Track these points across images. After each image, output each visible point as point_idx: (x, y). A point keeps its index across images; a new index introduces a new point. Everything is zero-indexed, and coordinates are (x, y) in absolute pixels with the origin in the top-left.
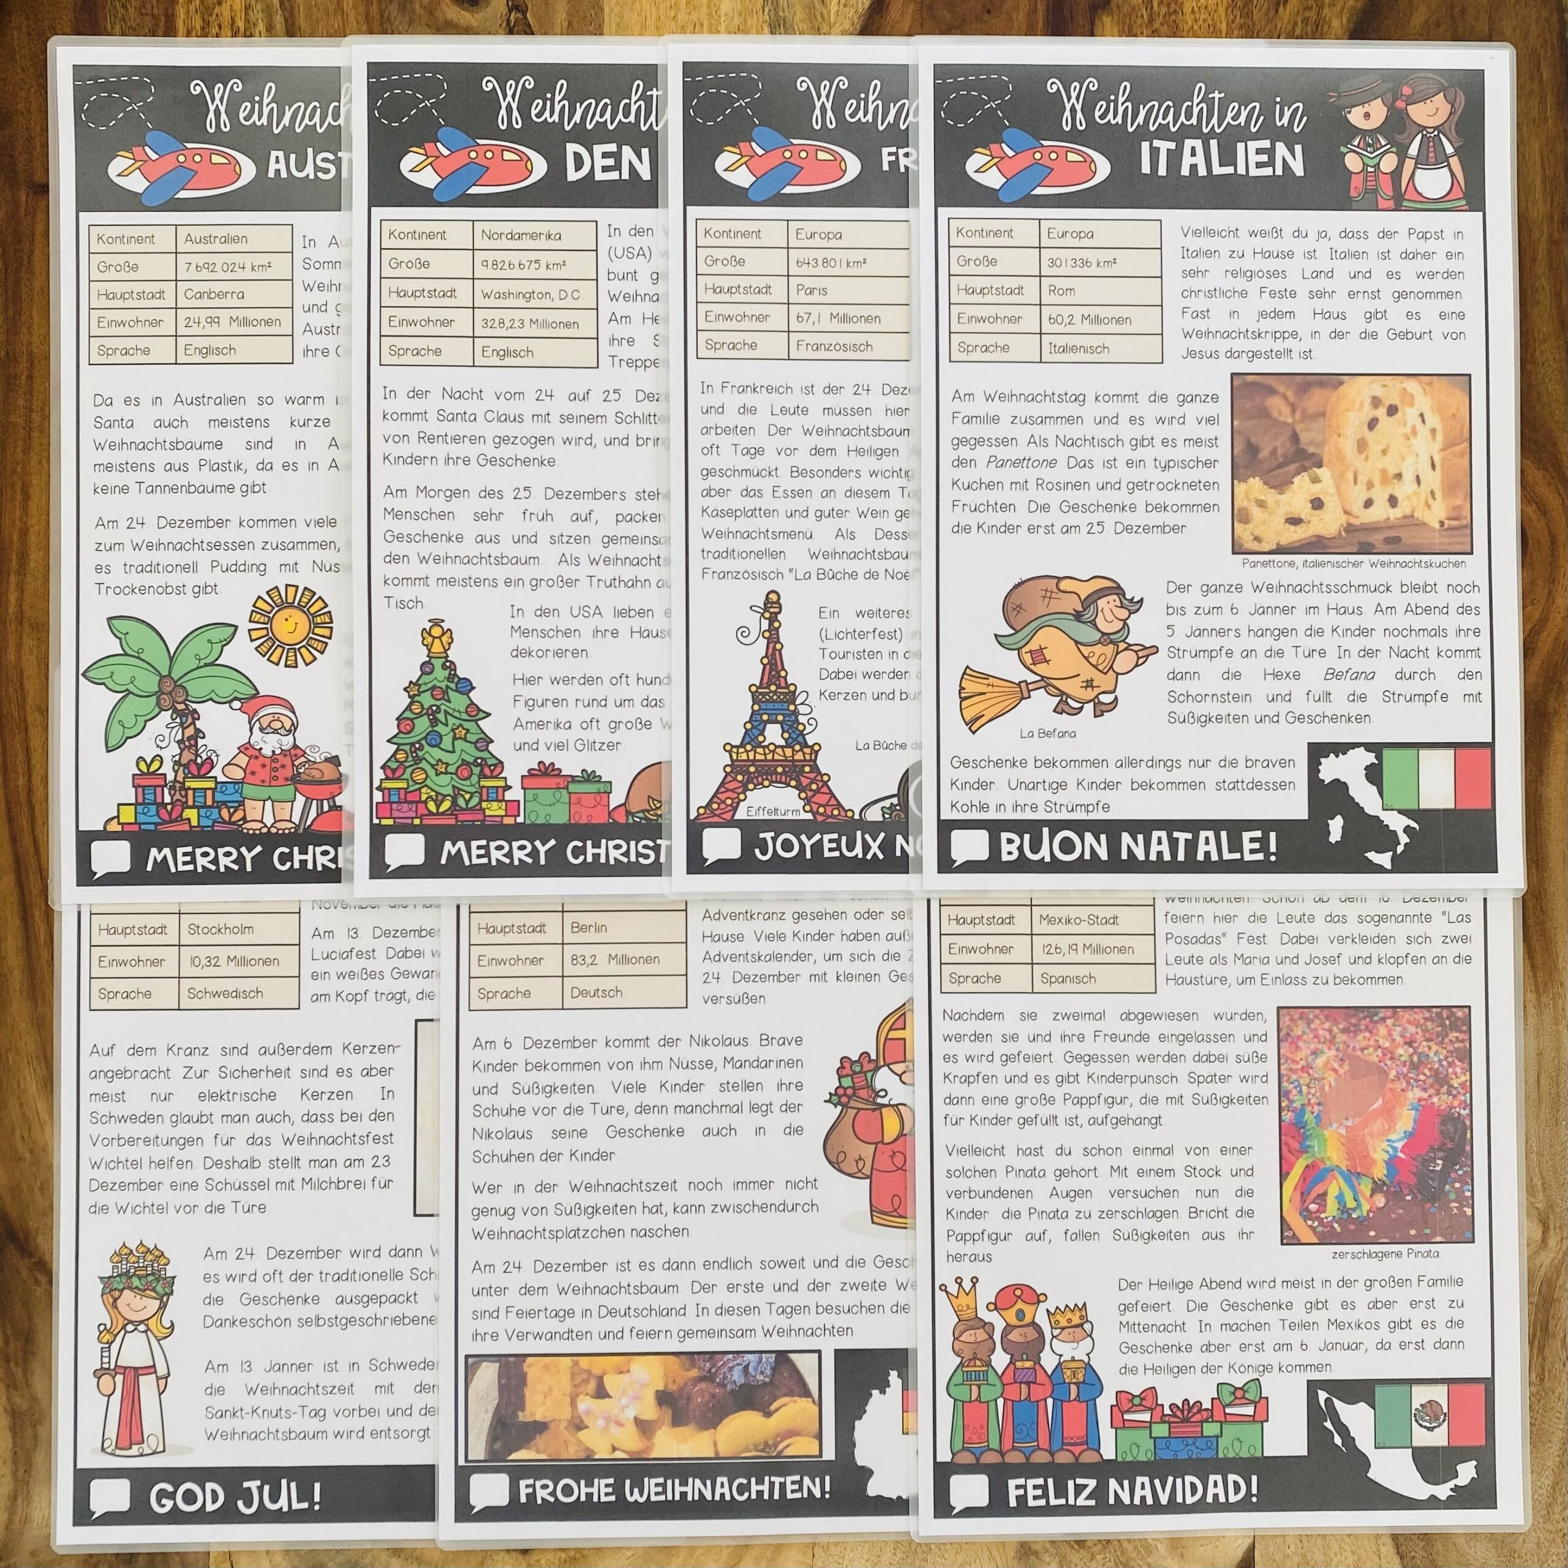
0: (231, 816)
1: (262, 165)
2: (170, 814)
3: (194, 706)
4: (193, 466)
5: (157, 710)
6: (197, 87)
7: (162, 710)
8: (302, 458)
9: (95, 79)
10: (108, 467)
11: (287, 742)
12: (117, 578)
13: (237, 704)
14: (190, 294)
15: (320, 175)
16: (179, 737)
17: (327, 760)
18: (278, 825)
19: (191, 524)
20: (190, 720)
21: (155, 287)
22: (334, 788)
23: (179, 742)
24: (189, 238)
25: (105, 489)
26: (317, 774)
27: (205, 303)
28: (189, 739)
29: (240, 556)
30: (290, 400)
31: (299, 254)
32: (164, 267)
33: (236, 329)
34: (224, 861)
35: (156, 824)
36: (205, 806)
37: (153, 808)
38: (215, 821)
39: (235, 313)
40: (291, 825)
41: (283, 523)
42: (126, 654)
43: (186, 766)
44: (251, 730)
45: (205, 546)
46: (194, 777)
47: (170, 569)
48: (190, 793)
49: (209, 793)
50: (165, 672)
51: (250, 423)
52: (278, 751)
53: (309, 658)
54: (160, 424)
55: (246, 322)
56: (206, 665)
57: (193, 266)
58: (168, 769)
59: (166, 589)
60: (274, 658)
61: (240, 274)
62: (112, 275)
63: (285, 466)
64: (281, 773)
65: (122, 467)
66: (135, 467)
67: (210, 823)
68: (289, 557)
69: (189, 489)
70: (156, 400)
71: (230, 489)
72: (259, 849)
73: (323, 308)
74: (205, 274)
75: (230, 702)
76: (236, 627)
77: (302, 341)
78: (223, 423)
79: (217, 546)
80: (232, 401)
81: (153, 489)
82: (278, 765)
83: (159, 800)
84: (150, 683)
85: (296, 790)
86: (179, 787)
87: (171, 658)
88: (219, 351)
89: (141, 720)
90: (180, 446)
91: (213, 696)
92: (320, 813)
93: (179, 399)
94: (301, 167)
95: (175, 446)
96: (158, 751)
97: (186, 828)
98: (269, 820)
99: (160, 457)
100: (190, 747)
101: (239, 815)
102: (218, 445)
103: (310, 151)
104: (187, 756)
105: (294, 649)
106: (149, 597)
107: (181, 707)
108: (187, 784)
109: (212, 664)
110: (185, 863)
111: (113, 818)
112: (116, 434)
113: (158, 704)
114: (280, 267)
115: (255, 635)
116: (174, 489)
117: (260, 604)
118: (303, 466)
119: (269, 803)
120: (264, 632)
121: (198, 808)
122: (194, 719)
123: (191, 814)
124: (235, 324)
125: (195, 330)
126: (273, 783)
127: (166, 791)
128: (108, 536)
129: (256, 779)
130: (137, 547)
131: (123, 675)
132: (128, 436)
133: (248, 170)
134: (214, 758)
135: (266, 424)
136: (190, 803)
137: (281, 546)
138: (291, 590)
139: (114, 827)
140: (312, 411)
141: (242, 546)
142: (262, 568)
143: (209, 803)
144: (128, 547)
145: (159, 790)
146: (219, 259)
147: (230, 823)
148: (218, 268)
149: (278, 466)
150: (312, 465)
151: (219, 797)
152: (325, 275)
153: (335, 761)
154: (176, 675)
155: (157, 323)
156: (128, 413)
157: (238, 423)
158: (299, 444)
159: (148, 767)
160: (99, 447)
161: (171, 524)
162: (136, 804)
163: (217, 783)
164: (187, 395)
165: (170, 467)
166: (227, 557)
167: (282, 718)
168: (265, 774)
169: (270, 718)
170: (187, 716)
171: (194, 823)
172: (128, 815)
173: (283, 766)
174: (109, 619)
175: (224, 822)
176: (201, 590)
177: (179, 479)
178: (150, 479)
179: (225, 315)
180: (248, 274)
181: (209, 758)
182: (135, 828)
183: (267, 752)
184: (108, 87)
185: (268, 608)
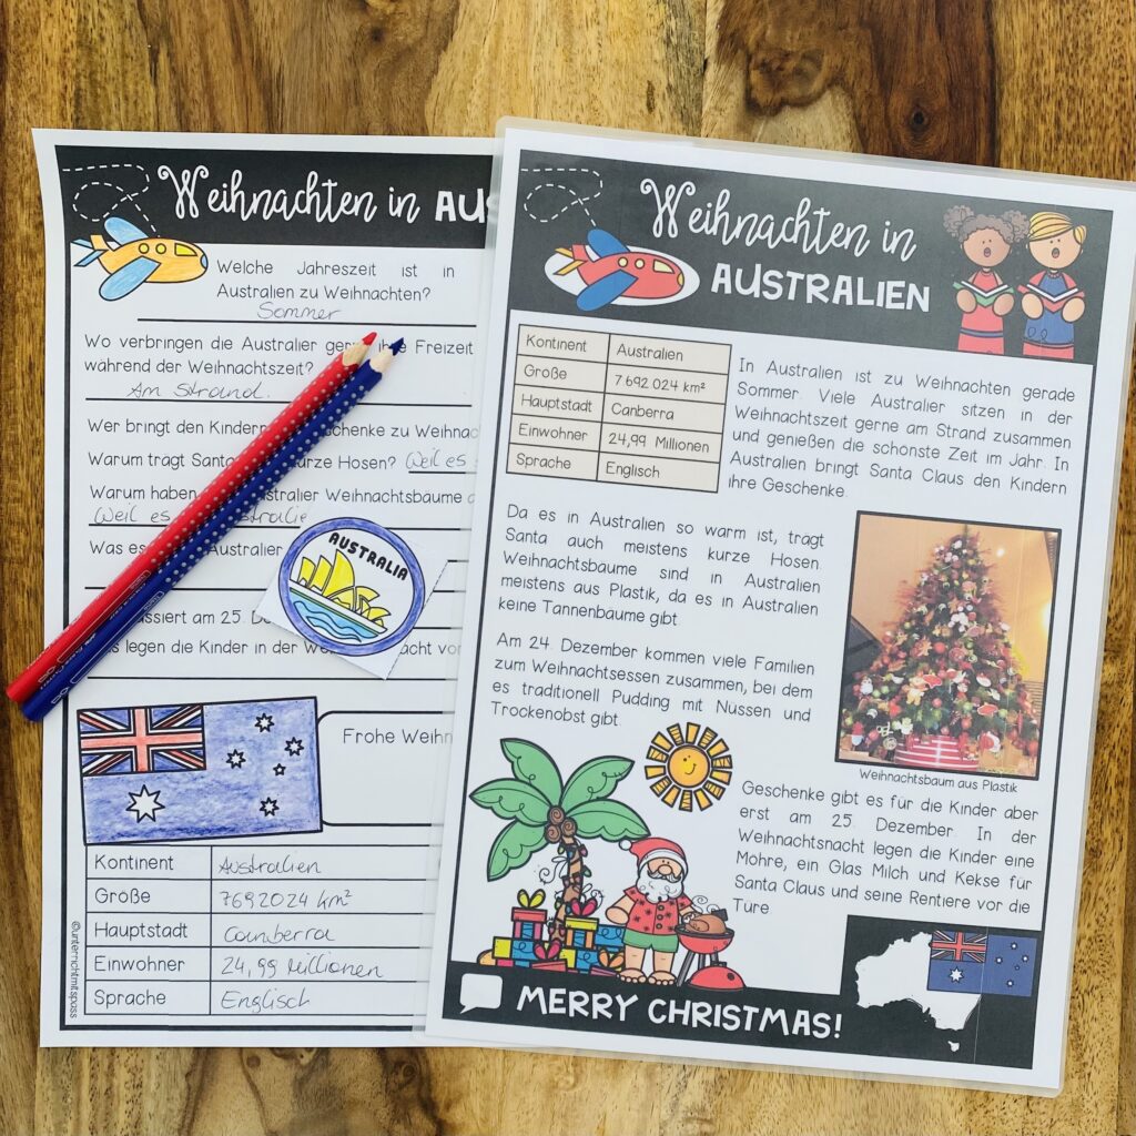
0: (610, 961)
1: (706, 276)
2: (547, 952)
3: (583, 841)
4: (604, 590)
5: (544, 841)
6: (647, 187)
7: (549, 842)
8: (717, 592)
9: (542, 166)
10: (516, 582)
11: (675, 889)
12: (516, 698)
13: (626, 844)
14: (617, 409)
15: (766, 294)
16: (564, 873)
17: (714, 913)
18: (657, 976)
19: (596, 649)
20: (577, 856)
21: (581, 398)
22: (720, 942)
23: (564, 879)
24: (622, 350)
25: (510, 605)
26: (702, 927)
27: (632, 419)
28: (575, 876)
29: (644, 688)
30: (710, 531)
31: (735, 377)
32: (592, 377)
33: (661, 450)
34: (598, 1008)
35: (531, 962)
36: (584, 948)
37: (530, 945)
38: (592, 966)
39: (662, 434)
40: (669, 977)
41: (690, 658)
42: (516, 779)
43: (569, 904)
44: (639, 872)
45: (608, 674)
46: (576, 916)
47: (570, 694)
48: (570, 933)
49: (590, 935)
50: (555, 802)
51: (667, 550)
52: (664, 898)
53: (704, 803)
54: (574, 542)
55: (672, 444)
56: (598, 799)
57: (623, 380)
58: (549, 906)
59: (564, 715)
60: (669, 799)
61: (671, 393)
62: (539, 380)
63: (699, 599)
64: (666, 923)
65: (532, 584)
66: (544, 585)
67: (587, 967)
68: (693, 694)
69: (597, 612)
70: (572, 517)
71: (639, 617)
72: (634, 998)
73: (754, 437)
74: (635, 389)
75: (620, 841)
76: (633, 763)
77: (729, 469)
78: (639, 548)
79: (620, 675)
80: (650, 525)
81: (560, 610)
82: (663, 913)
83: (537, 937)
84: (539, 812)
85: (679, 941)
86: (558, 925)
87: (563, 789)
88: (641, 472)
89: (526, 852)
90: (593, 567)
91: (603, 832)
92: (701, 968)
93: (595, 519)
94: (747, 283)
95: (588, 566)
96: (541, 886)
97: (563, 968)
98: (648, 970)
99: (571, 577)
100: (574, 885)
101: (617, 962)
102: (632, 570)
103: (758, 267)
104: (571, 894)
105: (690, 791)
106: (546, 722)
107: (569, 841)
108: (568, 923)
109: (605, 799)
110: (556, 1006)
111: (487, 952)
112: (527, 548)
113: (545, 835)
114: (714, 388)
115: (651, 772)
116: (582, 612)
117: (660, 741)
118: (717, 601)
119: (650, 952)
120: (661, 771)
121: (577, 949)
122: (581, 855)
123: (569, 955)
124: (660, 446)
125: (619, 447)
126: (656, 931)
127: (545, 928)
128: (510, 653)
129: (640, 925)
130: (537, 668)
131: (512, 801)
132: (540, 551)
133: (692, 281)
134: (598, 899)
135: (683, 552)
136: (569, 943)
137: (687, 682)
138: (693, 730)
139: (488, 961)
140: (731, 544)
141: (646, 677)
142: (665, 702)
143: (589, 945)
144: (529, 667)
145: (538, 926)
146: (651, 375)
147: (608, 968)
148: (649, 384)
149: (691, 599)
150: (727, 601)
151: (599, 940)
152: (759, 403)
153: (721, 914)
154: (566, 806)
155: (579, 436)
156: (543, 527)
157: (655, 549)
158: (716, 577)
159: (530, 901)
160: (509, 560)
161: (575, 647)
162: (513, 939)
163: (598, 925)
164: (605, 514)
165: (580, 589)
166: (630, 689)
167: (672, 864)
168: (648, 921)
169: (660, 862)
170: (574, 852)
171: (571, 964)
172: (503, 950)
173: (668, 915)
174: (503, 741)
175: (602, 967)
176: (601, 720)
177: (588, 601)
178: (559, 599)
179: (651, 435)
180: (680, 394)
181: (593, 898)
182: (509, 964)
183: (653, 898)
184: (556, 178)
185: (668, 746)
